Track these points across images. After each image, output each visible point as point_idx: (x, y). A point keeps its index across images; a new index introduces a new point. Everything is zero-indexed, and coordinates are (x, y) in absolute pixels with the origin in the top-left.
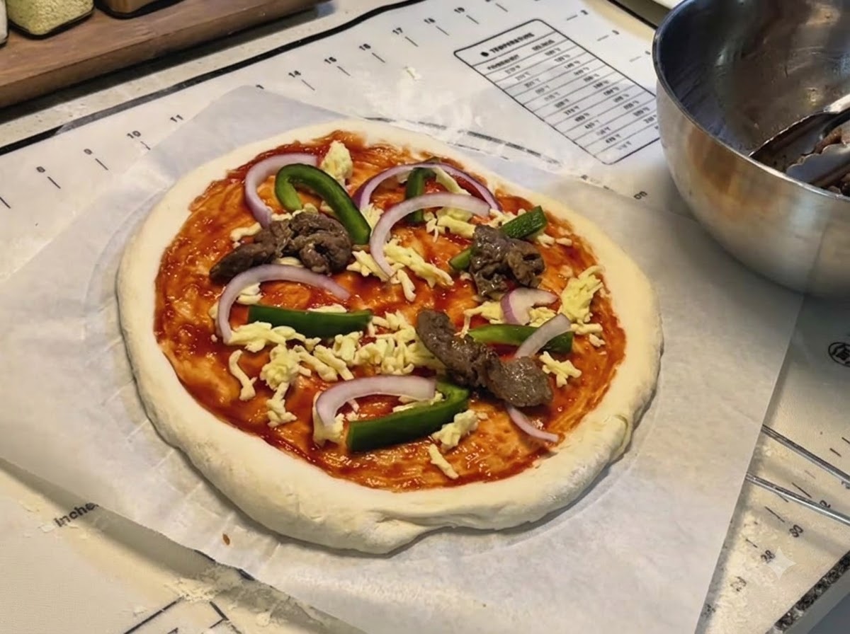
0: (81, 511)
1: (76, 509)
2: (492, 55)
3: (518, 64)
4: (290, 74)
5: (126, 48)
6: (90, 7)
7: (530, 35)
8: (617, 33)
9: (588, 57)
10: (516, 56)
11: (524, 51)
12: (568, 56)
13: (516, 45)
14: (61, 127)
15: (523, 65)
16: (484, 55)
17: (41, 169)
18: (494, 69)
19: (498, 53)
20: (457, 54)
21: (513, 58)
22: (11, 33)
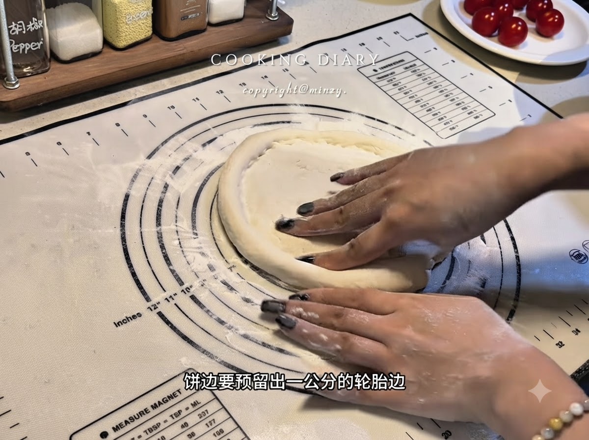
0: (129, 319)
1: (126, 317)
2: (380, 71)
3: (394, 77)
4: (262, 77)
5: (169, 58)
6: (150, 33)
7: (402, 61)
8: (454, 62)
9: (442, 79)
10: (394, 73)
11: (399, 70)
12: (424, 74)
13: (394, 66)
14: (130, 101)
15: (397, 77)
16: (375, 71)
17: (118, 125)
18: (380, 80)
19: (383, 70)
20: (359, 70)
21: (392, 74)
22: (105, 46)
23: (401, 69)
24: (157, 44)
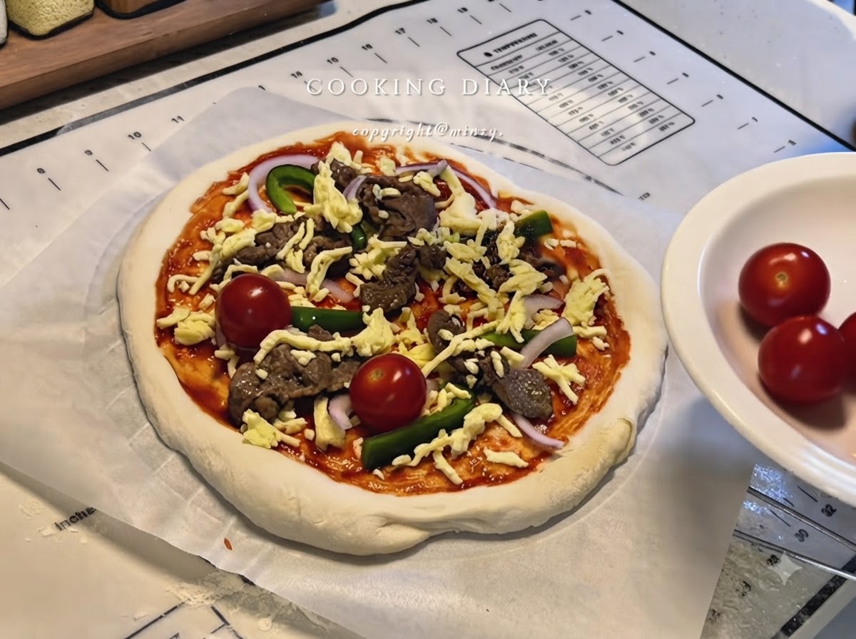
0: (82, 515)
1: (76, 513)
2: (495, 55)
3: (521, 64)
4: (292, 75)
6: (91, 7)
7: (533, 35)
8: (621, 33)
10: (520, 57)
11: (528, 51)
12: (571, 56)
13: (521, 45)
14: (60, 128)
15: (527, 65)
16: (488, 54)
17: (41, 171)
18: (497, 70)
19: (501, 54)
20: (461, 54)
21: (516, 59)
22: (11, 33)
23: (532, 50)
24: (103, 26)
